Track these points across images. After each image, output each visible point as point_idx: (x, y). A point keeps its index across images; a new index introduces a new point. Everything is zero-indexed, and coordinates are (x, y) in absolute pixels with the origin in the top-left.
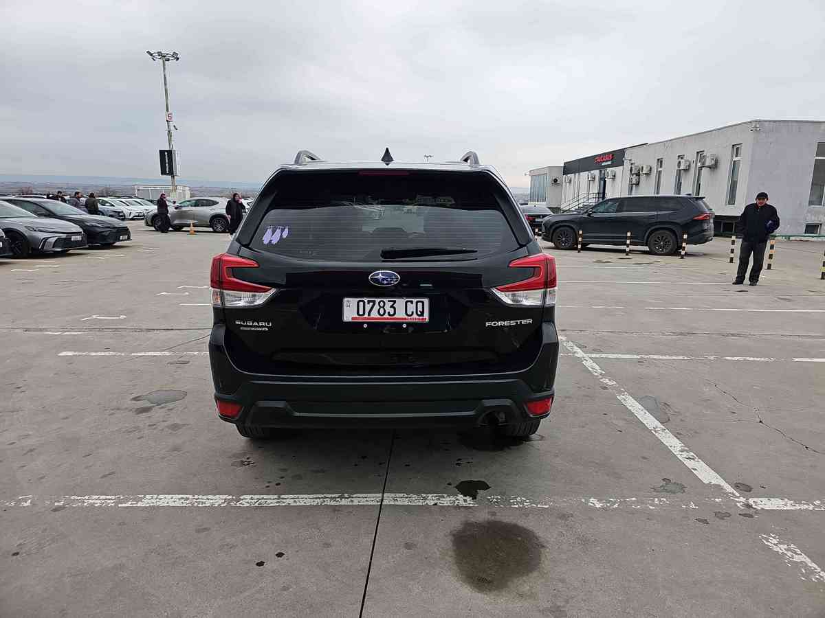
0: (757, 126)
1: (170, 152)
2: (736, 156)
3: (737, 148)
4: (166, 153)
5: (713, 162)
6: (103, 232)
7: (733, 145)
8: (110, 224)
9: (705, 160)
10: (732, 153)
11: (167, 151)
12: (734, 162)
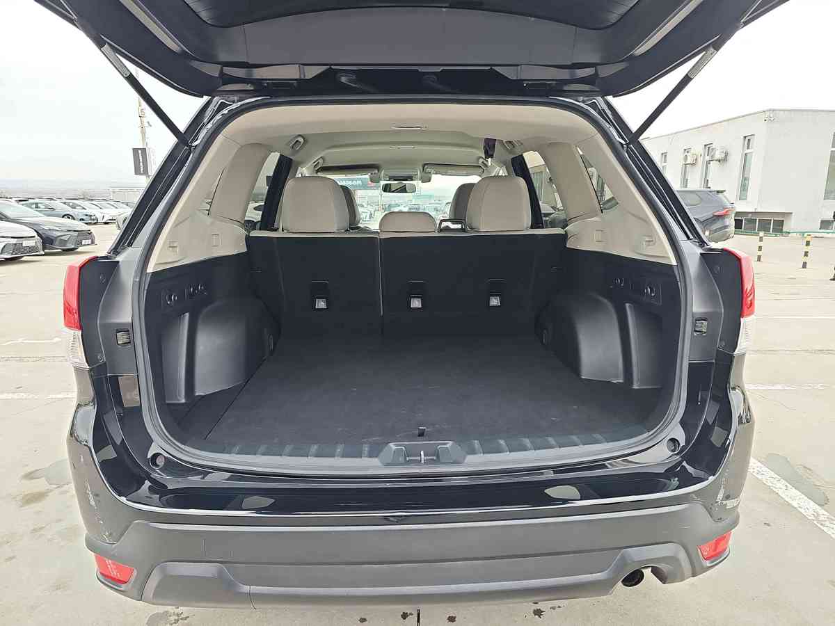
0: (771, 116)
1: (144, 150)
2: (748, 148)
3: (749, 140)
4: (140, 152)
5: (723, 156)
6: (62, 236)
7: (745, 137)
8: (69, 227)
9: (715, 154)
10: (744, 144)
11: (140, 149)
12: (746, 154)
